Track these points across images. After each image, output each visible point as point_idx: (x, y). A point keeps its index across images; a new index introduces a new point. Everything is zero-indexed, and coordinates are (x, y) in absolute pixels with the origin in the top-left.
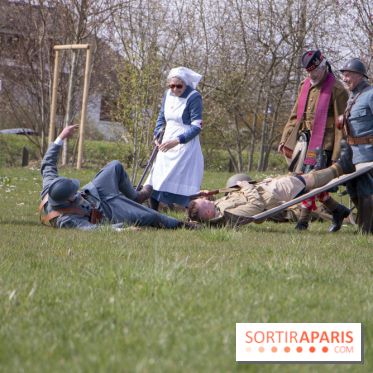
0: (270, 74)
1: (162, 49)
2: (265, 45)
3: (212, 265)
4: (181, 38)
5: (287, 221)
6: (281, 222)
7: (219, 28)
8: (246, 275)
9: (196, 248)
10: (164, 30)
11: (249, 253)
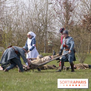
0: (39, 34)
1: (12, 29)
2: (38, 27)
3: (26, 81)
4: (17, 26)
5: (44, 69)
6: (43, 70)
7: (26, 23)
8: (34, 83)
9: (22, 77)
10: (13, 24)
11: (35, 77)
